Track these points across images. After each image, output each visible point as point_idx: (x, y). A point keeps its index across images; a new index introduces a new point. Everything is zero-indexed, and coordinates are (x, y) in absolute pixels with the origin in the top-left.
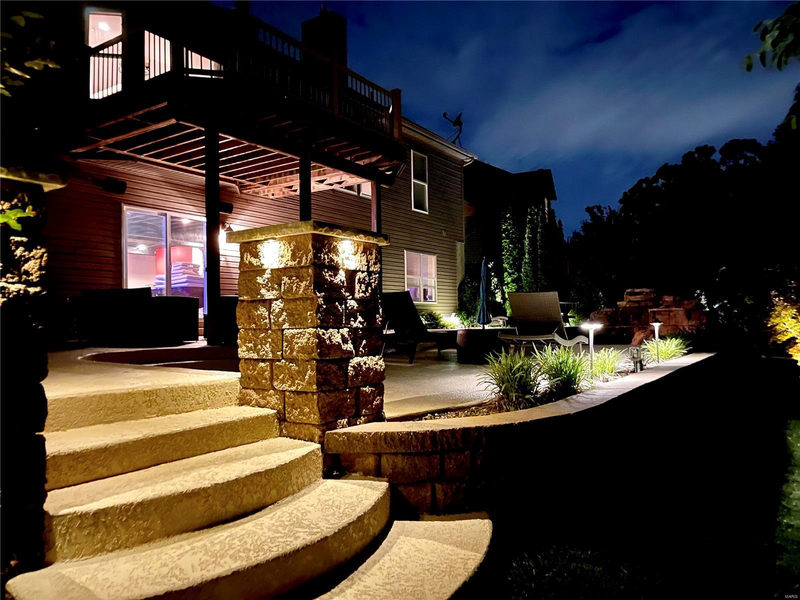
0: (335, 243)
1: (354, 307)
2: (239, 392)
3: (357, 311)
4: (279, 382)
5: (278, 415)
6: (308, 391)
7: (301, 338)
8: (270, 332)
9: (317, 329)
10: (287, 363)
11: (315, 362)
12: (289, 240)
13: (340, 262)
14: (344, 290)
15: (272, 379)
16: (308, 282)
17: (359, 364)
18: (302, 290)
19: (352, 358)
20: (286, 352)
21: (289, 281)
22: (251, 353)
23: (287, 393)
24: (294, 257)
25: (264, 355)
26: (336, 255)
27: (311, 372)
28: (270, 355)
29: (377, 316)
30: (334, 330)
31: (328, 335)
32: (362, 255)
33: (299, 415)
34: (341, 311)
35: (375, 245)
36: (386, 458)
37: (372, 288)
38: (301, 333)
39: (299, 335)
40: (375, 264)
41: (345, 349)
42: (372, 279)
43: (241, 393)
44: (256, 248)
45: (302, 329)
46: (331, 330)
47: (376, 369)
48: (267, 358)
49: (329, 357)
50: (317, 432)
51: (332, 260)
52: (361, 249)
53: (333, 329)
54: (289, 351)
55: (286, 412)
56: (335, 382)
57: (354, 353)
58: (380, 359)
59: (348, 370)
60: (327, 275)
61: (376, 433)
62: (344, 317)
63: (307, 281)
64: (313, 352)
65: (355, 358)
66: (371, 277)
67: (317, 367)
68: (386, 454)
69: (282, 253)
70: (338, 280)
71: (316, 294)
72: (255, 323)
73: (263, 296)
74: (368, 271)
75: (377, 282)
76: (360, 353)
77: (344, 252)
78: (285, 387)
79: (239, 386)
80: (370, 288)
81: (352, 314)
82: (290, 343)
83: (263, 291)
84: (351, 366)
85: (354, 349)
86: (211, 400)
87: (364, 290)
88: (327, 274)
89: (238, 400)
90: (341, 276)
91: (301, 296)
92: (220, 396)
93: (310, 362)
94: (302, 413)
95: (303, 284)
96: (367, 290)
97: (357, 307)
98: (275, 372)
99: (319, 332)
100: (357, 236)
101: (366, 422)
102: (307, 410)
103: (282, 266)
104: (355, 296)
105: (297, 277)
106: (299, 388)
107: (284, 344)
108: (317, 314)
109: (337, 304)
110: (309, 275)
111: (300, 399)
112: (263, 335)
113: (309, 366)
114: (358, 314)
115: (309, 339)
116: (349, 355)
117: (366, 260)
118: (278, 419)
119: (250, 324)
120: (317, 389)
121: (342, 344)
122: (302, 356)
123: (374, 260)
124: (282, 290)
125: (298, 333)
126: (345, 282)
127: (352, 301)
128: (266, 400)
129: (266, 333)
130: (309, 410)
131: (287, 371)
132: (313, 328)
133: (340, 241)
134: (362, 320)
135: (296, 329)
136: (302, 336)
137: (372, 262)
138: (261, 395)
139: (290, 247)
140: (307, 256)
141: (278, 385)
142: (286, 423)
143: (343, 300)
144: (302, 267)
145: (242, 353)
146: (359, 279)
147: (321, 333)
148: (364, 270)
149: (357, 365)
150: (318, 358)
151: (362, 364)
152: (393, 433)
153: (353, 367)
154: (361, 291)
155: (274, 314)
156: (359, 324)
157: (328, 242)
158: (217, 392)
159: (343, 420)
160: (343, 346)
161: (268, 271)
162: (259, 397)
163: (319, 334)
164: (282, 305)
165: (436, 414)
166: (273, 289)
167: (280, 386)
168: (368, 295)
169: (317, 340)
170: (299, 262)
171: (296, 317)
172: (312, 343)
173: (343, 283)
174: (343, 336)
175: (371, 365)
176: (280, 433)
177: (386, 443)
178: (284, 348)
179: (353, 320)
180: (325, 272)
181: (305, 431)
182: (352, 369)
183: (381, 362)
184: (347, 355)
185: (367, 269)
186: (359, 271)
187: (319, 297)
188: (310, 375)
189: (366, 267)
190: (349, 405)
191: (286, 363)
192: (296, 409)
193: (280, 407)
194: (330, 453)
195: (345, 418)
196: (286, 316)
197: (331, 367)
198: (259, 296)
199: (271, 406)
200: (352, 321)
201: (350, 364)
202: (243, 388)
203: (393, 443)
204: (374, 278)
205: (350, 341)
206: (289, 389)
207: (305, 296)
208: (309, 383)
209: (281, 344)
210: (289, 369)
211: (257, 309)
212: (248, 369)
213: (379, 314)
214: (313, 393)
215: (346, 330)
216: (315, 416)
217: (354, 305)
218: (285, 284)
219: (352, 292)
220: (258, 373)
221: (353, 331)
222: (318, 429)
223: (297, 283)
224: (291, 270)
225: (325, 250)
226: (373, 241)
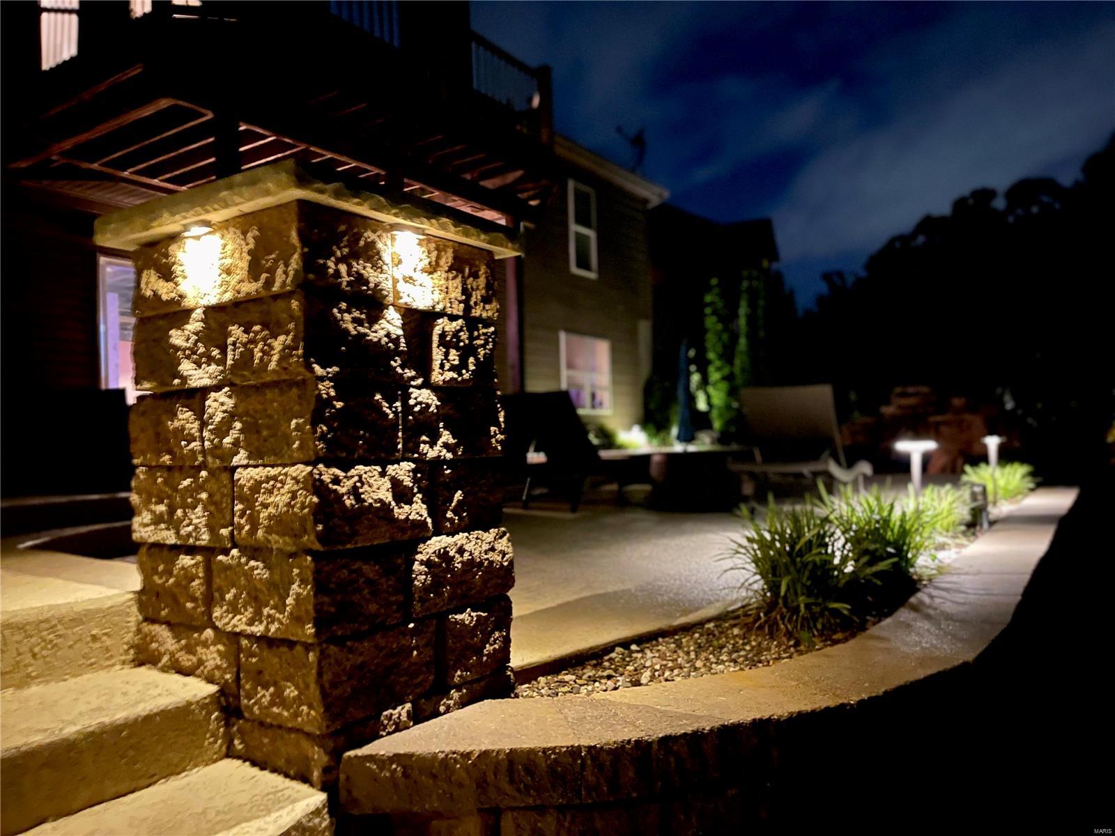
0: (370, 235)
1: (428, 406)
2: (134, 629)
3: (439, 416)
4: (225, 608)
5: (222, 699)
6: (295, 639)
7: (276, 492)
8: (204, 473)
9: (315, 467)
10: (243, 560)
11: (309, 558)
12: (243, 223)
13: (387, 285)
14: (399, 362)
15: (210, 600)
16: (290, 337)
17: (444, 555)
18: (275, 358)
19: (425, 539)
20: (241, 527)
21: (244, 337)
22: (162, 530)
23: (244, 642)
24: (254, 270)
25: (189, 535)
26: (375, 266)
27: (299, 586)
28: (204, 537)
29: (493, 429)
30: (367, 468)
31: (350, 483)
32: (451, 276)
33: (272, 703)
34: (391, 416)
35: (485, 253)
36: (515, 819)
37: (477, 359)
38: (275, 478)
39: (272, 483)
40: (486, 300)
41: (402, 517)
42: (478, 338)
43: (139, 631)
44: (167, 256)
45: (278, 466)
46: (361, 468)
47: (491, 563)
48: (197, 543)
49: (356, 543)
50: (318, 756)
51: (361, 279)
52: (446, 260)
53: (366, 465)
54: (247, 528)
55: (242, 693)
56: (373, 607)
57: (430, 525)
58: (501, 537)
59: (412, 571)
60: (347, 321)
61: (485, 754)
62: (400, 434)
63: (287, 334)
64: (305, 531)
65: (434, 539)
66: (476, 333)
67: (317, 572)
68: (513, 809)
69: (228, 261)
70: (382, 333)
71: (312, 370)
72: (170, 452)
73: (184, 379)
74: (466, 315)
75: (490, 346)
76: (448, 524)
77: (400, 262)
78: (239, 623)
79: (135, 615)
80: (471, 360)
81: (425, 425)
82: (249, 501)
83: (186, 367)
84: (422, 563)
85: (430, 515)
86: (40, 662)
87: (456, 362)
88: (347, 317)
89: (132, 652)
90: (391, 324)
91: (275, 378)
92: (70, 647)
93: (297, 560)
94: (279, 700)
95: (278, 343)
96: (463, 364)
97: (437, 407)
98: (217, 581)
99: (320, 474)
100: (434, 221)
101: (463, 704)
102: (291, 692)
103: (228, 297)
104: (433, 378)
105: (265, 326)
106: (273, 628)
107: (236, 508)
108: (314, 424)
109: (378, 397)
110: (292, 318)
111: (273, 659)
112: (186, 482)
113: (296, 571)
114: (441, 425)
115: (294, 495)
116: (418, 533)
117: (460, 288)
118: (223, 710)
119: (159, 454)
120: (317, 634)
121: (393, 504)
122: (277, 541)
123: (483, 292)
124: (229, 362)
125: (268, 479)
126: (403, 340)
127: (424, 391)
128: (194, 655)
129: (195, 477)
130: (296, 693)
131: (243, 581)
132: (307, 464)
133: (387, 231)
134: (452, 441)
135: (265, 466)
136: (279, 485)
137: (476, 296)
138: (183, 642)
139: (247, 244)
140: (287, 265)
141: (222, 617)
142: (241, 722)
143: (398, 389)
144: (276, 297)
145: (143, 528)
146: (443, 335)
147: (326, 478)
148: (455, 312)
149: (439, 556)
150: (317, 546)
151: (452, 553)
152: (531, 752)
153: (428, 563)
154: (447, 366)
155: (210, 427)
156: (445, 451)
157: (350, 228)
158: (60, 636)
159: (399, 708)
160: (396, 510)
161: (198, 314)
162: (176, 646)
163: (321, 481)
164: (230, 403)
165: (634, 647)
166: (210, 360)
167: (227, 620)
168: (466, 376)
169: (315, 499)
170: (269, 283)
171: (265, 433)
172: (303, 508)
173: (396, 341)
174: (396, 484)
175: (476, 553)
176: (228, 748)
177: (512, 781)
178: (236, 519)
179: (427, 439)
180: (341, 311)
181: (287, 748)
182: (423, 568)
183: (503, 544)
184: (409, 533)
185: (465, 310)
186: (442, 314)
187: (322, 379)
188: (298, 595)
189: (462, 305)
190: (415, 664)
191: (239, 558)
192: (266, 687)
193: (228, 676)
194: (355, 812)
195: (403, 702)
196: (242, 431)
197: (360, 569)
198: (176, 381)
199: (206, 672)
200: (425, 442)
201: (419, 557)
202: (146, 619)
203: (533, 779)
204: (484, 334)
205: (420, 496)
206: (249, 630)
207: (285, 377)
208: (297, 619)
209: (230, 506)
210: (248, 575)
211: (173, 415)
212: (155, 571)
213: (498, 424)
214: (308, 647)
215: (407, 466)
216: (313, 712)
217: (430, 401)
218: (234, 344)
219: (424, 368)
220: (177, 584)
221: (428, 471)
222: (320, 746)
223: (264, 339)
224: (251, 306)
225: (340, 248)
226: (477, 241)
